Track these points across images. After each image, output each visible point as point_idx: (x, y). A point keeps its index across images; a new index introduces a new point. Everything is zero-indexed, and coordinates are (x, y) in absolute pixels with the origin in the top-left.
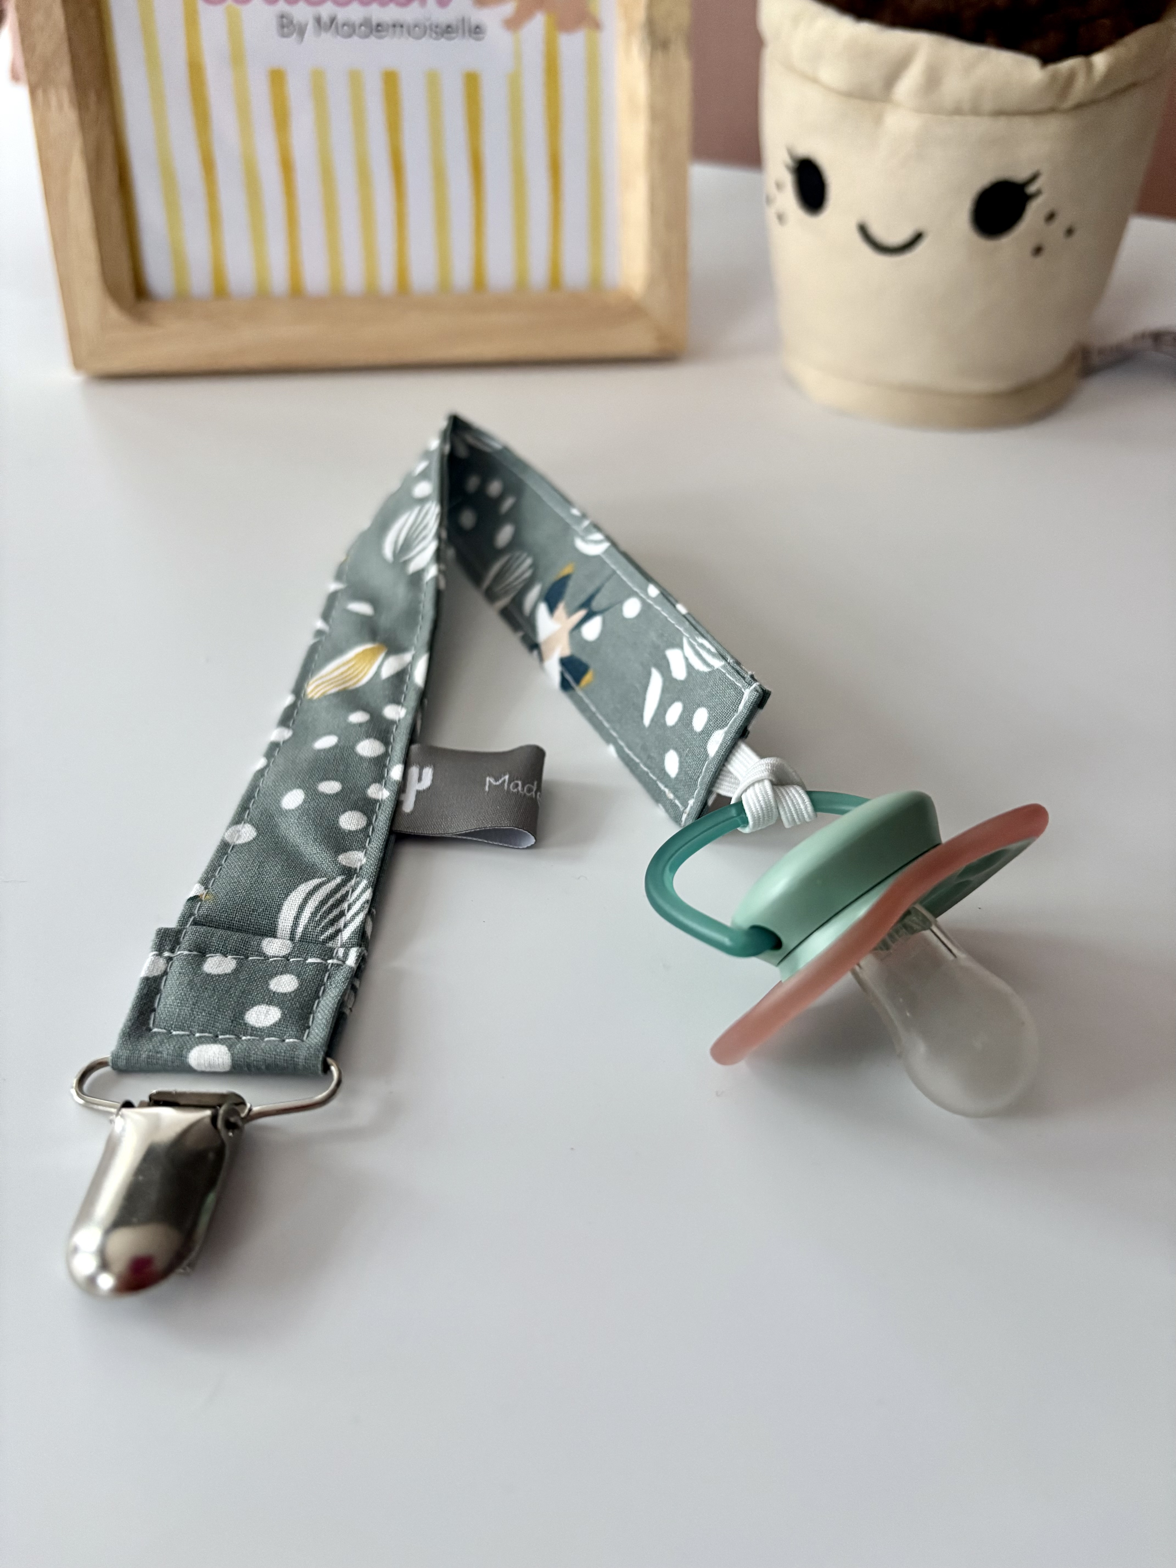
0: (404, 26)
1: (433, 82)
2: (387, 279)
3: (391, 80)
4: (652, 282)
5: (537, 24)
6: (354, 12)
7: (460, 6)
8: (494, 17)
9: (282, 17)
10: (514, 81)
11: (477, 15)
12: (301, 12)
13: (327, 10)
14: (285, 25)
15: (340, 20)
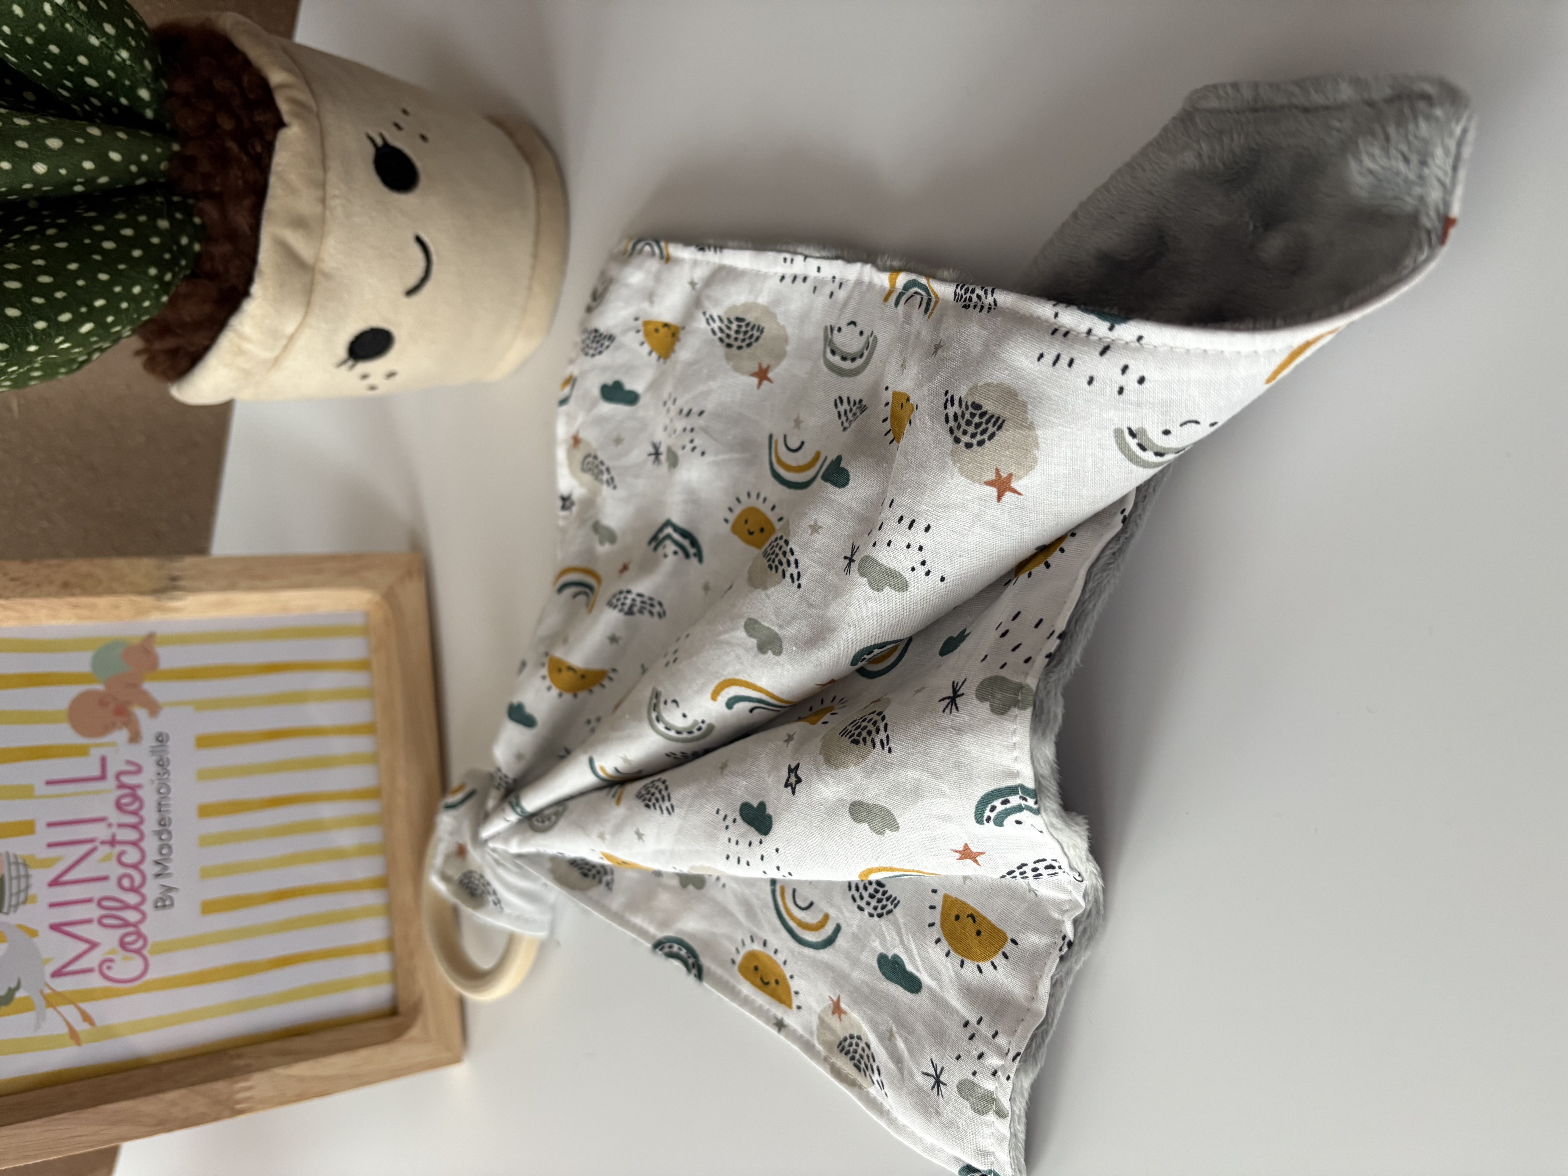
0: (161, 802)
2: (369, 807)
3: (206, 811)
6: (151, 845)
7: (142, 753)
8: (149, 726)
9: (157, 907)
10: (201, 705)
11: (148, 740)
12: (152, 890)
13: (149, 868)
14: (164, 903)
15: (157, 857)
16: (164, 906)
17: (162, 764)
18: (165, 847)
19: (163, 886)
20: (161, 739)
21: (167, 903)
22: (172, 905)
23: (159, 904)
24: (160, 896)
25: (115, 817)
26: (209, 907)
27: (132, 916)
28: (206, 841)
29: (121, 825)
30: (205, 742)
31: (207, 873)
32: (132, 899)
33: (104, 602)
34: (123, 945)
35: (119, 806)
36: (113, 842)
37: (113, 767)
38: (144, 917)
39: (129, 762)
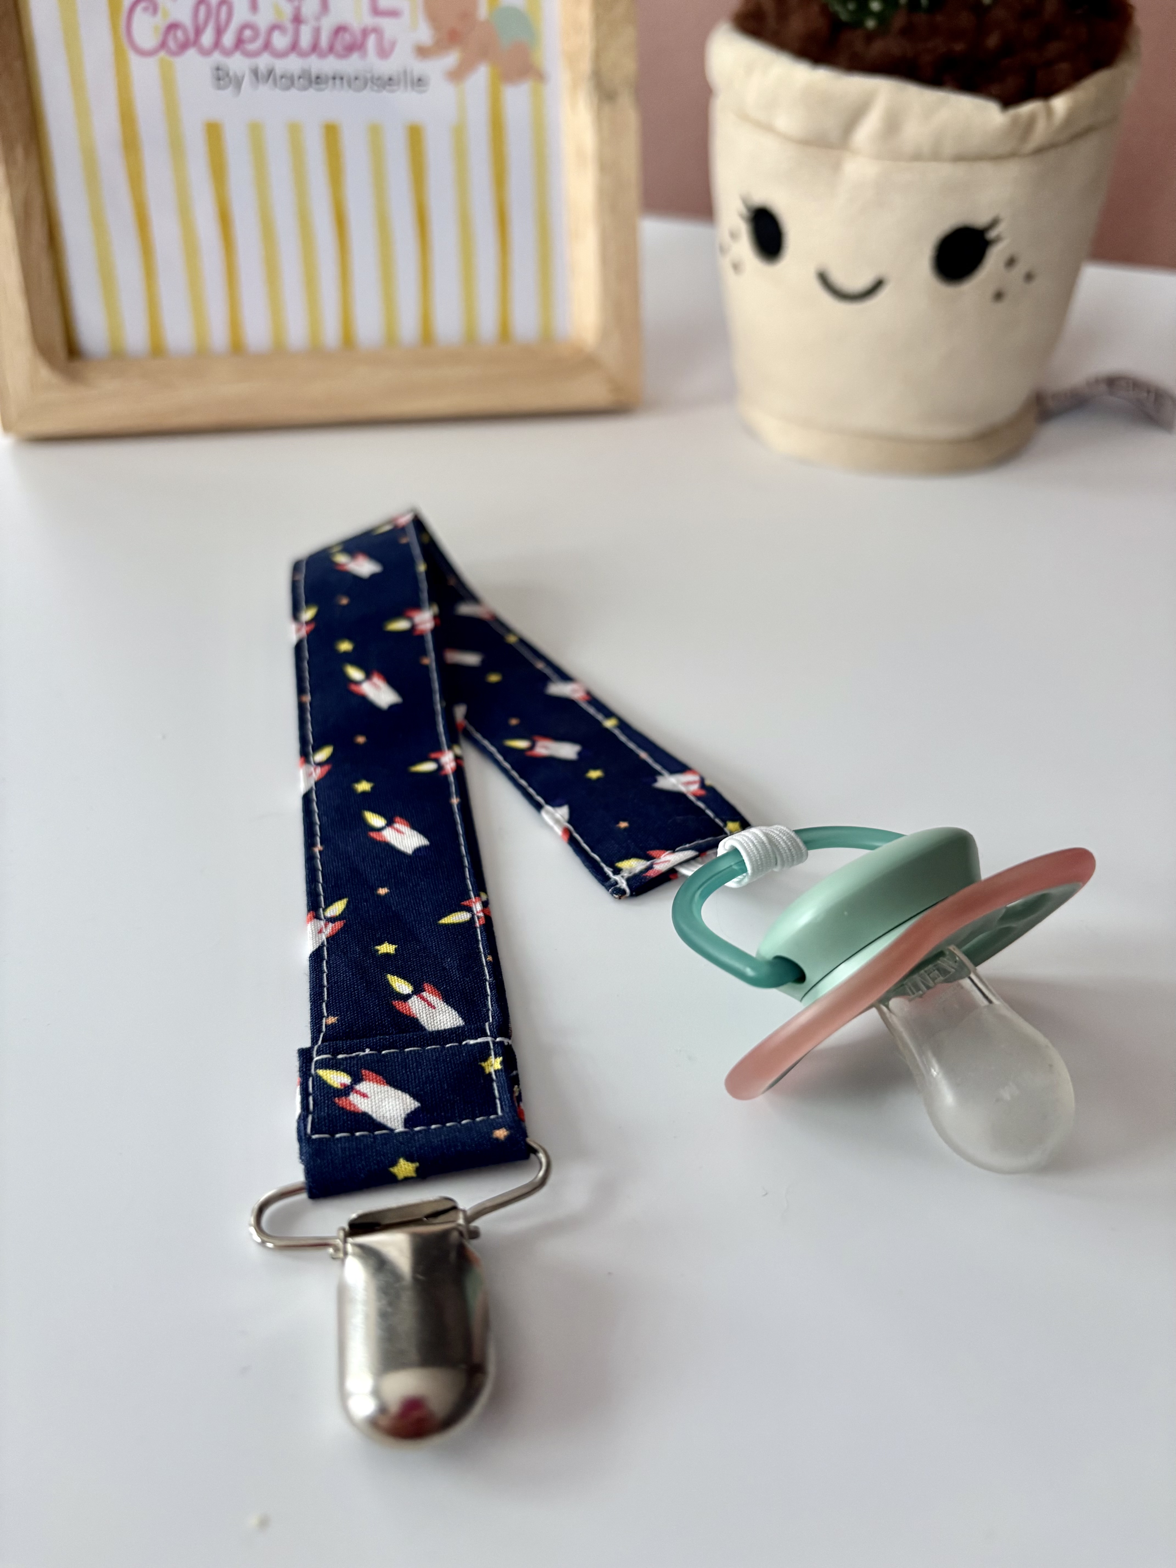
0: (345, 79)
1: (375, 133)
2: (331, 334)
3: (331, 133)
4: (605, 334)
5: (481, 75)
6: (293, 64)
7: (402, 58)
8: (436, 69)
9: (218, 69)
10: (459, 133)
11: (419, 67)
12: (238, 64)
13: (264, 61)
14: (221, 77)
15: (278, 71)
16: (219, 79)
17: (388, 82)
18: (289, 81)
19: (243, 77)
20: (420, 82)
21: (222, 82)
22: (219, 88)
23: (221, 73)
24: (231, 74)
25: (327, 25)
26: (214, 135)
27: (207, 39)
28: (296, 134)
29: (317, 32)
30: (415, 137)
31: (256, 132)
32: (228, 39)
33: (585, 14)
34: (173, 27)
35: (340, 30)
36: (297, 19)
37: (388, 25)
38: (206, 53)
39: (393, 45)
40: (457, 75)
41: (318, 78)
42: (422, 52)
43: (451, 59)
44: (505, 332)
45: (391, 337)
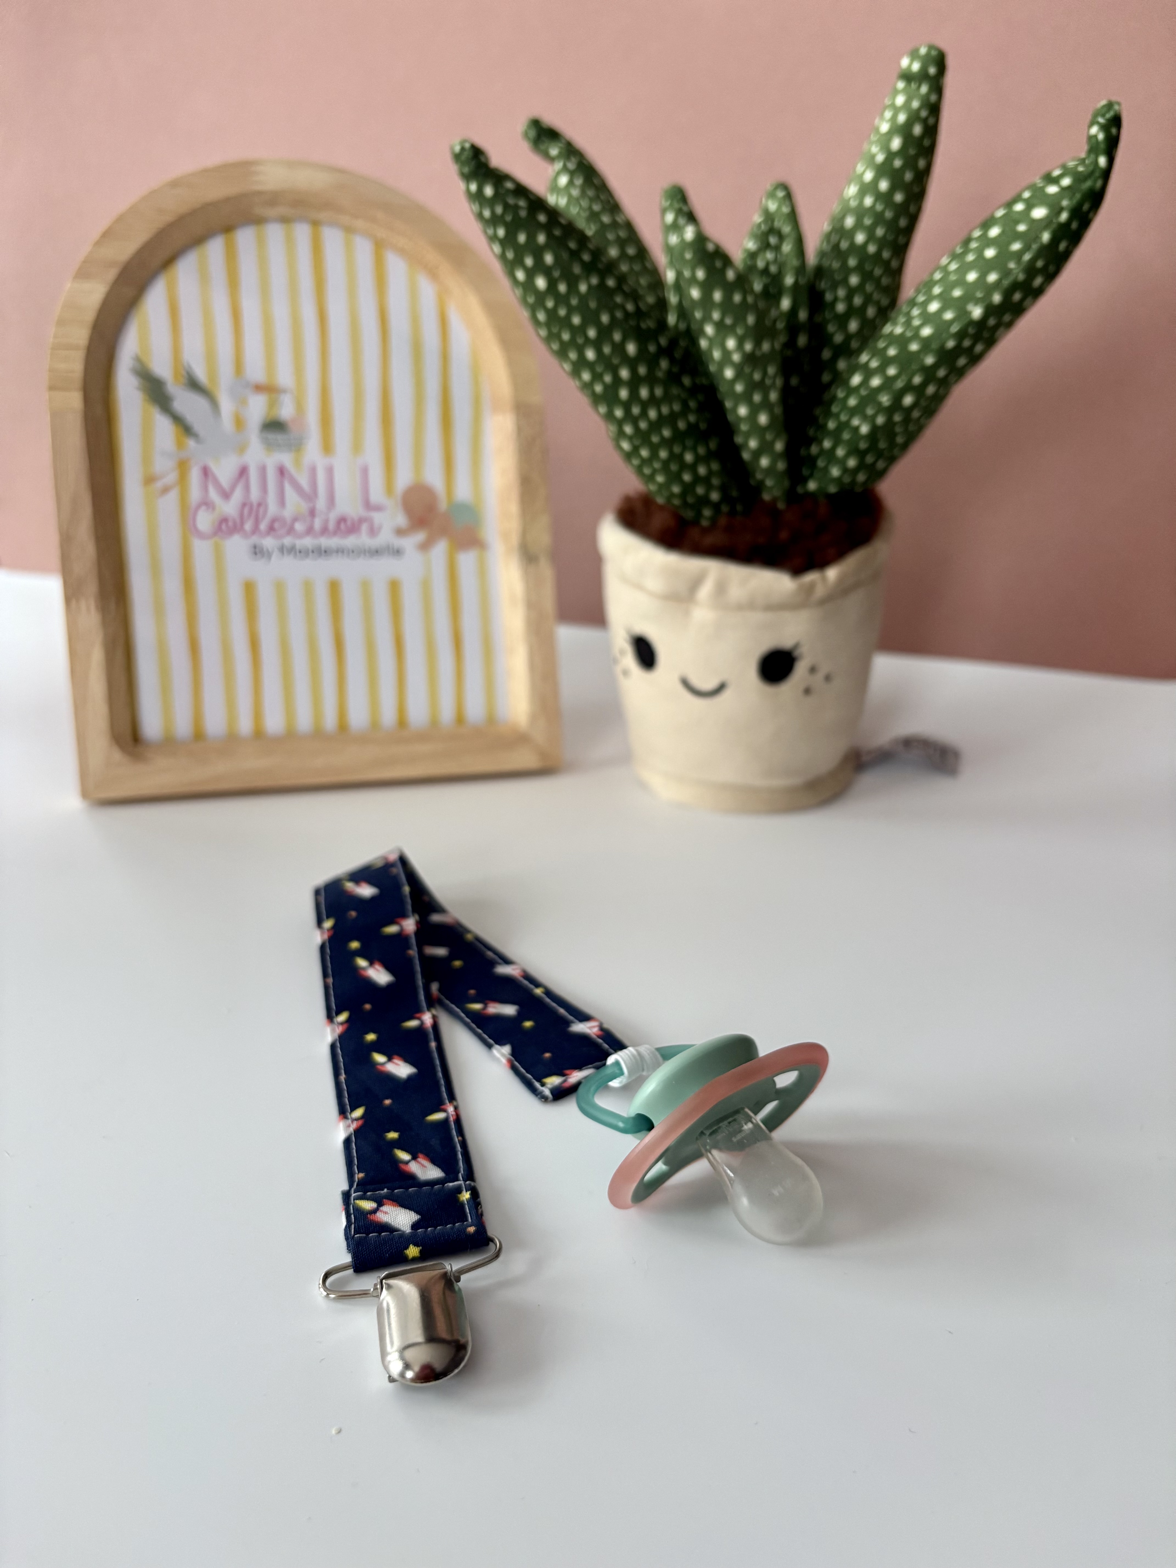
0: (345, 551)
1: (365, 585)
2: (330, 722)
4: (533, 718)
5: (441, 548)
6: (308, 542)
7: (385, 537)
8: (410, 543)
9: (255, 546)
10: (426, 583)
11: (398, 542)
12: (269, 542)
13: (288, 541)
14: (257, 551)
15: (298, 547)
16: (255, 552)
17: (376, 552)
18: (304, 553)
19: (273, 551)
20: (397, 552)
21: (257, 555)
22: (255, 558)
23: (257, 548)
24: (264, 549)
25: (333, 517)
26: (249, 589)
27: (248, 526)
28: (308, 588)
29: (326, 521)
30: (394, 587)
31: (280, 586)
32: (263, 526)
33: (514, 508)
34: (224, 520)
35: (342, 520)
36: (312, 513)
37: (377, 517)
38: (246, 536)
39: (380, 528)
40: (425, 547)
41: (325, 552)
42: (400, 532)
43: (420, 537)
44: (460, 719)
45: (375, 724)
